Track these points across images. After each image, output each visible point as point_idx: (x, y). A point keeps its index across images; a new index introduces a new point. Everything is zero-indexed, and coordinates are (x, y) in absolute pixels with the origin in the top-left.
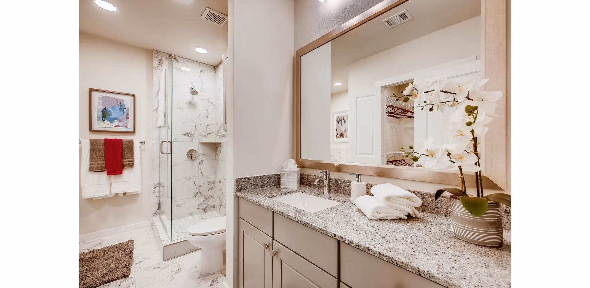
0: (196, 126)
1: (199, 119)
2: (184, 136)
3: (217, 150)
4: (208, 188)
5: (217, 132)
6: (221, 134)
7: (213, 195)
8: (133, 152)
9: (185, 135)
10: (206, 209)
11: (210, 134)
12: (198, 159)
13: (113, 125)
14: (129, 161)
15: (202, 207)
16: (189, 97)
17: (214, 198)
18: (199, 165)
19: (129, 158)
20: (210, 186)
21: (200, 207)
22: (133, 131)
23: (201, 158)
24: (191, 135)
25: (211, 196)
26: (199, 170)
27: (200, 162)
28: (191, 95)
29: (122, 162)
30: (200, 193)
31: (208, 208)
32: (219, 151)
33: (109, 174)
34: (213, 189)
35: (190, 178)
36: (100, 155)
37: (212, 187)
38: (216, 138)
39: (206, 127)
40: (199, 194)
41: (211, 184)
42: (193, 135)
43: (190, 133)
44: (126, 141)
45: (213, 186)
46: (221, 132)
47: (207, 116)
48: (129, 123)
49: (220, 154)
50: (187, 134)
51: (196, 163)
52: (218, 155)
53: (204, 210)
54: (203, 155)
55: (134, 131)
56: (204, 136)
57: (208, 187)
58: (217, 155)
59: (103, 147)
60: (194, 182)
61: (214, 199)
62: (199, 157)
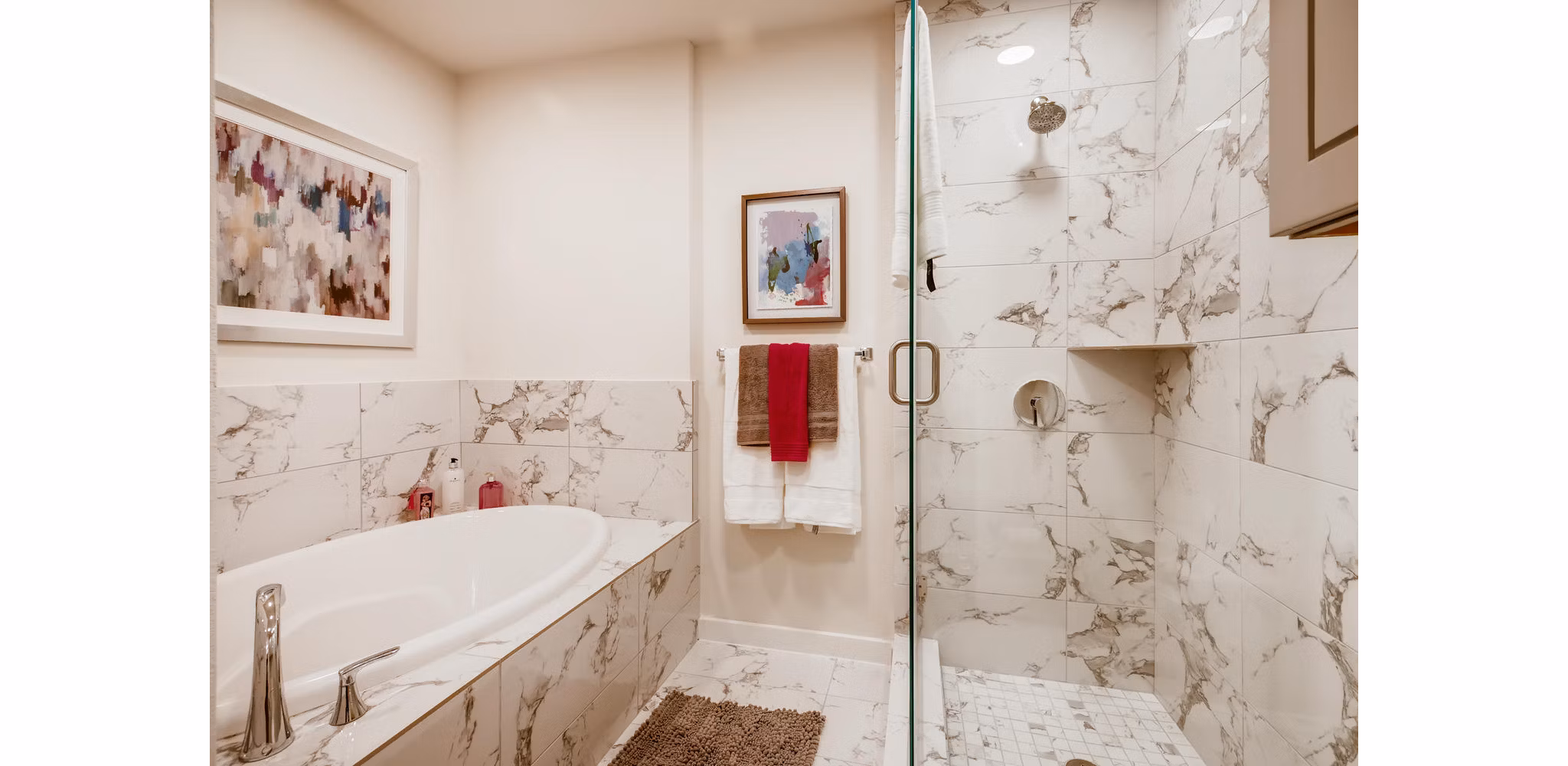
0: (1054, 275)
1: (1071, 242)
2: (1003, 322)
3: (1164, 389)
4: (1116, 573)
5: (1166, 292)
6: (1193, 297)
7: (1142, 613)
8: (836, 386)
9: (1006, 318)
10: (1105, 668)
11: (1122, 305)
12: (1062, 426)
13: (791, 300)
14: (824, 420)
15: (1086, 655)
16: (1023, 145)
17: (1145, 624)
18: (1070, 456)
19: (823, 409)
20: (1126, 565)
21: (1073, 649)
22: (839, 316)
23: (1078, 421)
24: (1034, 316)
25: (1130, 611)
26: (1070, 477)
27: (1073, 442)
28: (1034, 135)
29: (808, 422)
30: (1076, 583)
31: (1117, 666)
32: (1180, 392)
33: (777, 456)
34: (1142, 581)
35: (1031, 508)
36: (759, 396)
37: (1137, 571)
38: (1158, 326)
39: (1105, 275)
40: (1070, 590)
41: (1134, 554)
42: (1041, 316)
43: (1029, 309)
44: (819, 351)
45: (1141, 567)
46: (1197, 289)
47: (1108, 223)
48: (829, 290)
49: (1185, 408)
50: (1015, 313)
51: (1058, 441)
52: (1174, 413)
53: (1094, 671)
54: (1091, 407)
55: (842, 319)
56: (1094, 319)
57: (1113, 564)
58: (1167, 414)
59: (765, 369)
60: (1049, 531)
61: (1145, 631)
62: (1070, 417)
